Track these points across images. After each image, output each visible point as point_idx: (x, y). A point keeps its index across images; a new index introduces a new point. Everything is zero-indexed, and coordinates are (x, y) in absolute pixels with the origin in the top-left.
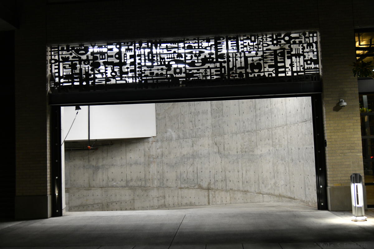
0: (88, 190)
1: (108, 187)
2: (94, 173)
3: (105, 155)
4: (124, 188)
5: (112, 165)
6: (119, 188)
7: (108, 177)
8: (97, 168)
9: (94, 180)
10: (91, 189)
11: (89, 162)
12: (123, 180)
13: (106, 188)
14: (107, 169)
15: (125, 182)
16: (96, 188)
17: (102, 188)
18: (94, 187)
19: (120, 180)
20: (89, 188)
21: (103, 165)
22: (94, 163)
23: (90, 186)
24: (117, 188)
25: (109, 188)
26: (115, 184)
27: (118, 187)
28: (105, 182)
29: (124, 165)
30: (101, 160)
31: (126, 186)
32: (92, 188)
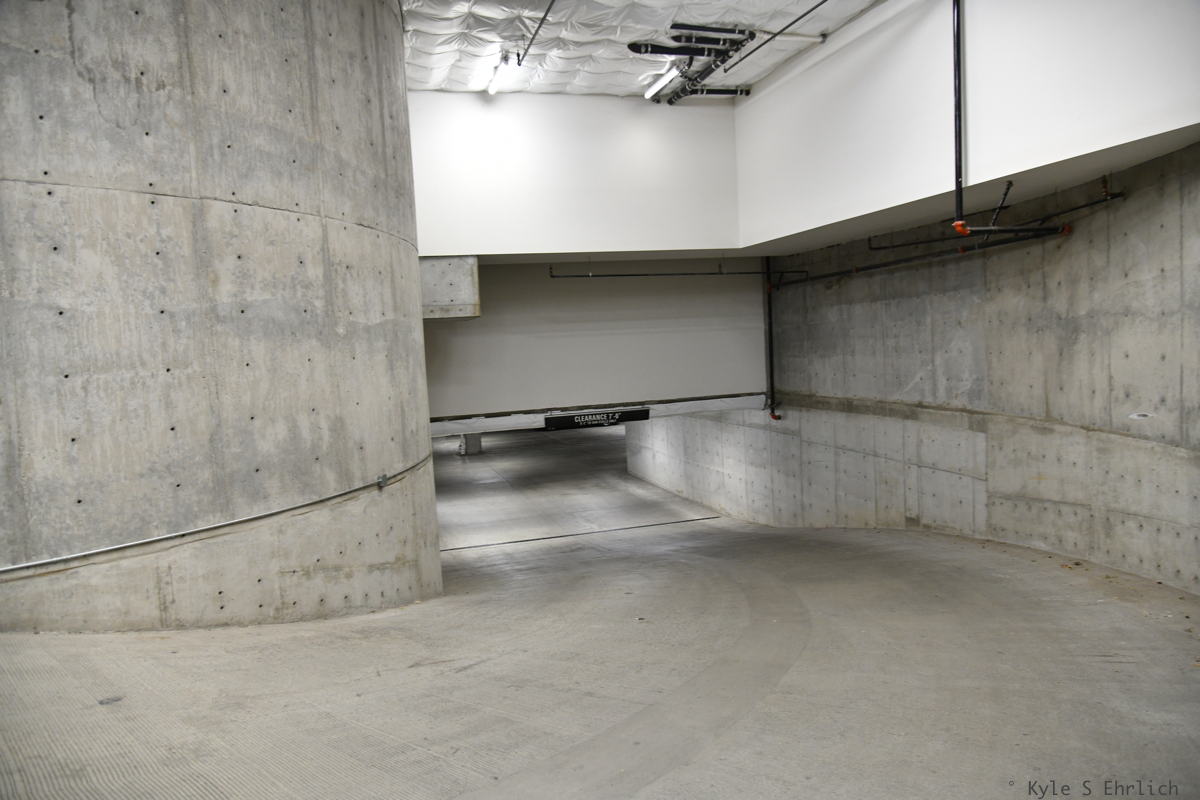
0: (1045, 431)
1: (1111, 432)
2: (1061, 354)
3: (1099, 260)
4: (1171, 448)
5: (1127, 312)
6: (1149, 445)
7: (1111, 378)
8: (1070, 329)
9: (1061, 389)
10: (1051, 431)
11: (1045, 299)
12: (1169, 401)
13: (1103, 435)
14: (1108, 333)
15: (1176, 414)
16: (1069, 429)
17: (1088, 429)
18: (1062, 422)
19: (1156, 399)
20: (1047, 425)
21: (1091, 315)
22: (1059, 303)
23: (1049, 417)
24: (1142, 443)
25: (1112, 436)
26: (1134, 416)
27: (1146, 438)
28: (1099, 402)
29: (1172, 313)
30: (1083, 287)
31: (1178, 437)
32: (1057, 427)
